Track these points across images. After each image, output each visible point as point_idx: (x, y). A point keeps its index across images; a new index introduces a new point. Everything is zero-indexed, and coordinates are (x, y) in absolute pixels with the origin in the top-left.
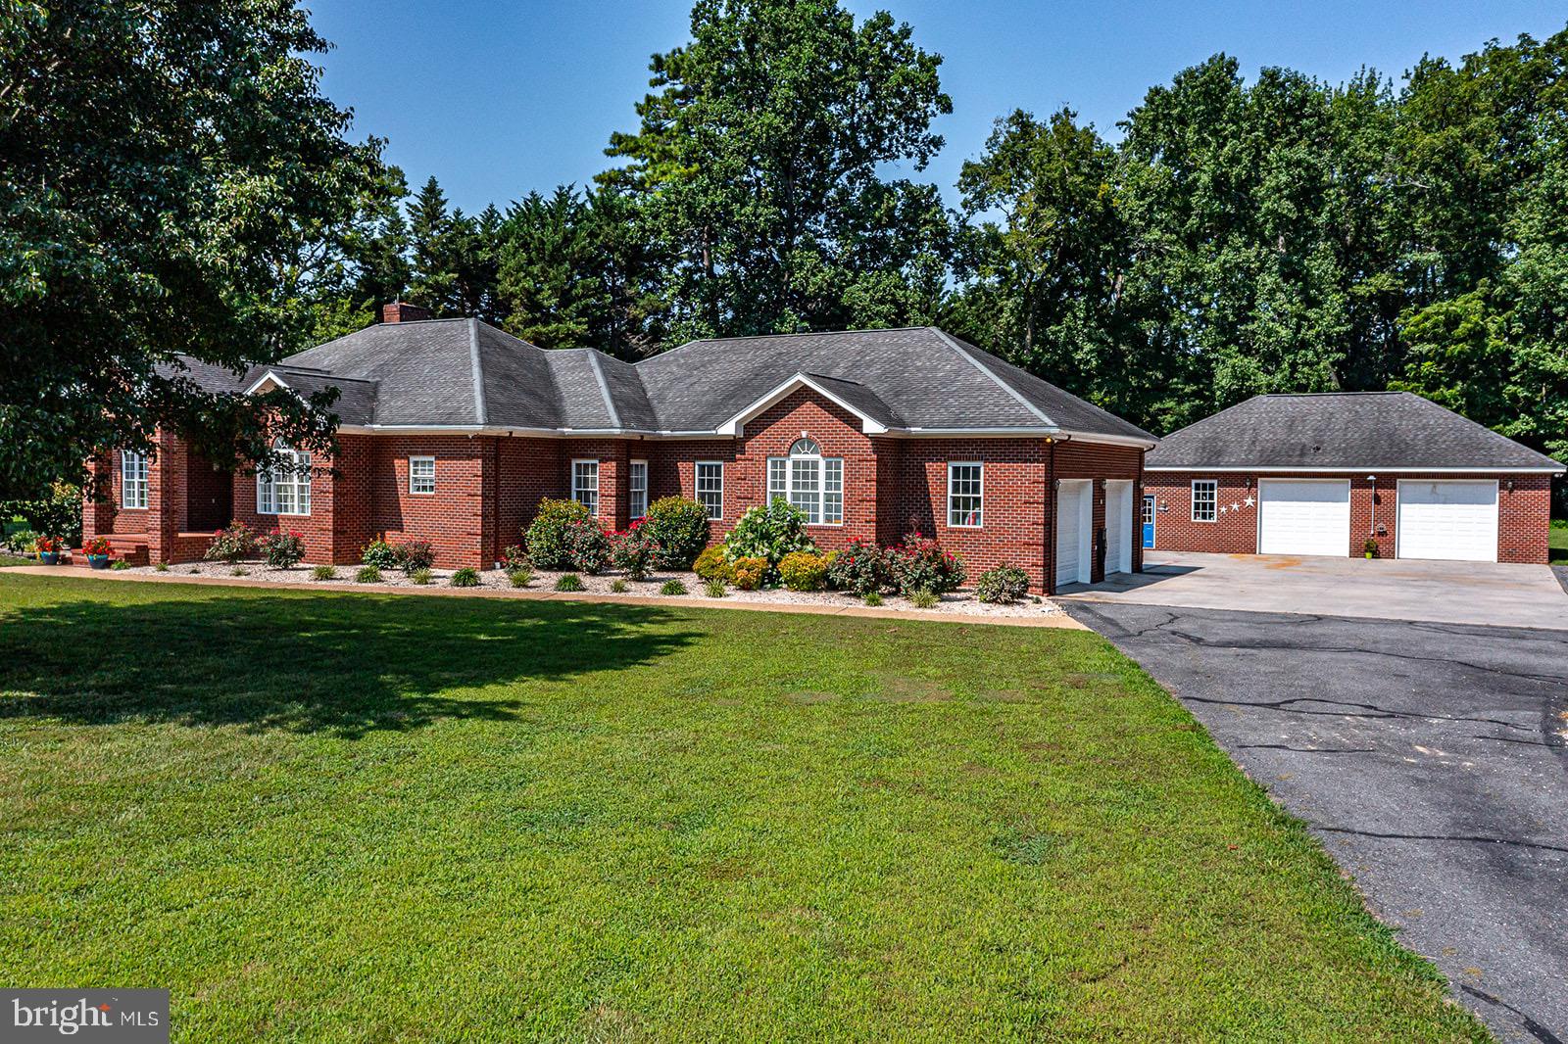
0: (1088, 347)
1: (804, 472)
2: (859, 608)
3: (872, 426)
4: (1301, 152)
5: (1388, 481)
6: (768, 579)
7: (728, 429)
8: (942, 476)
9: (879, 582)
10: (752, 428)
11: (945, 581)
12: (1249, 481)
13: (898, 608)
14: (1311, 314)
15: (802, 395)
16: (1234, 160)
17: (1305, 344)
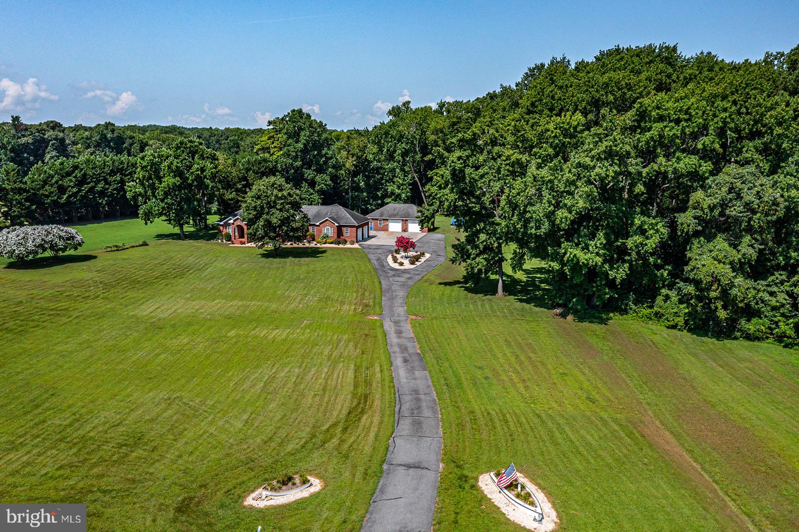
0: (363, 183)
1: (328, 229)
2: (337, 246)
3: (336, 224)
4: (404, 145)
5: (406, 220)
6: (325, 243)
7: (318, 224)
8: (344, 229)
9: (339, 243)
10: (321, 224)
11: (345, 242)
12: (387, 220)
13: (341, 246)
14: (406, 178)
15: (327, 220)
16: (391, 146)
17: (405, 185)
